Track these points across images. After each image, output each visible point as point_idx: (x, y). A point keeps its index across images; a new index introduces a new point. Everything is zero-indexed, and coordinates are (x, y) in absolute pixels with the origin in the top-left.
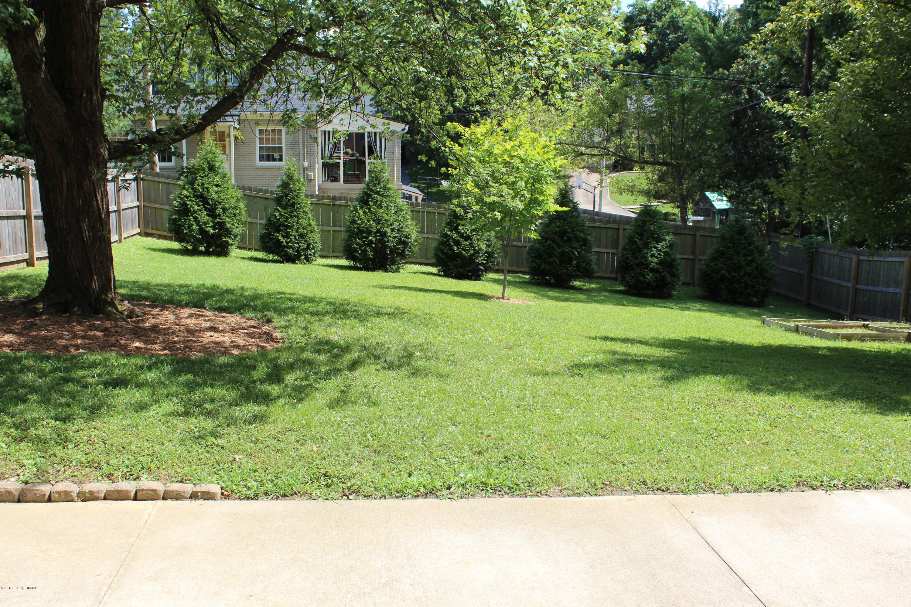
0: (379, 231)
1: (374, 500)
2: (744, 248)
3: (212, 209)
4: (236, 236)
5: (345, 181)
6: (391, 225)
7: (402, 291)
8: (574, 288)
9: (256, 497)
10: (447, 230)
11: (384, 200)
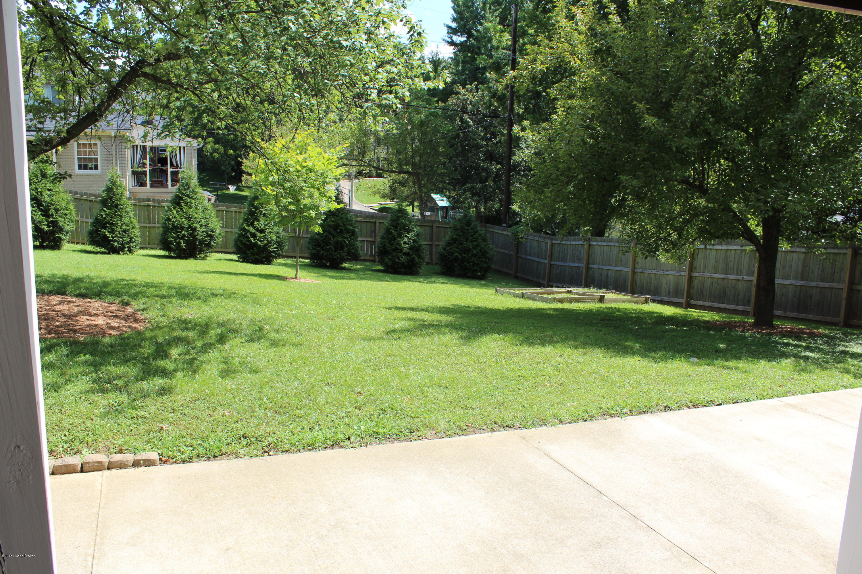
0: (190, 227)
1: (291, 455)
2: (471, 236)
3: (46, 210)
4: (67, 233)
5: (152, 186)
6: (200, 222)
7: (217, 275)
8: (344, 269)
9: (191, 460)
10: (244, 225)
11: (193, 202)
